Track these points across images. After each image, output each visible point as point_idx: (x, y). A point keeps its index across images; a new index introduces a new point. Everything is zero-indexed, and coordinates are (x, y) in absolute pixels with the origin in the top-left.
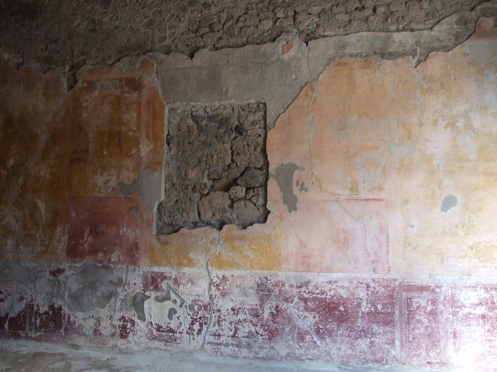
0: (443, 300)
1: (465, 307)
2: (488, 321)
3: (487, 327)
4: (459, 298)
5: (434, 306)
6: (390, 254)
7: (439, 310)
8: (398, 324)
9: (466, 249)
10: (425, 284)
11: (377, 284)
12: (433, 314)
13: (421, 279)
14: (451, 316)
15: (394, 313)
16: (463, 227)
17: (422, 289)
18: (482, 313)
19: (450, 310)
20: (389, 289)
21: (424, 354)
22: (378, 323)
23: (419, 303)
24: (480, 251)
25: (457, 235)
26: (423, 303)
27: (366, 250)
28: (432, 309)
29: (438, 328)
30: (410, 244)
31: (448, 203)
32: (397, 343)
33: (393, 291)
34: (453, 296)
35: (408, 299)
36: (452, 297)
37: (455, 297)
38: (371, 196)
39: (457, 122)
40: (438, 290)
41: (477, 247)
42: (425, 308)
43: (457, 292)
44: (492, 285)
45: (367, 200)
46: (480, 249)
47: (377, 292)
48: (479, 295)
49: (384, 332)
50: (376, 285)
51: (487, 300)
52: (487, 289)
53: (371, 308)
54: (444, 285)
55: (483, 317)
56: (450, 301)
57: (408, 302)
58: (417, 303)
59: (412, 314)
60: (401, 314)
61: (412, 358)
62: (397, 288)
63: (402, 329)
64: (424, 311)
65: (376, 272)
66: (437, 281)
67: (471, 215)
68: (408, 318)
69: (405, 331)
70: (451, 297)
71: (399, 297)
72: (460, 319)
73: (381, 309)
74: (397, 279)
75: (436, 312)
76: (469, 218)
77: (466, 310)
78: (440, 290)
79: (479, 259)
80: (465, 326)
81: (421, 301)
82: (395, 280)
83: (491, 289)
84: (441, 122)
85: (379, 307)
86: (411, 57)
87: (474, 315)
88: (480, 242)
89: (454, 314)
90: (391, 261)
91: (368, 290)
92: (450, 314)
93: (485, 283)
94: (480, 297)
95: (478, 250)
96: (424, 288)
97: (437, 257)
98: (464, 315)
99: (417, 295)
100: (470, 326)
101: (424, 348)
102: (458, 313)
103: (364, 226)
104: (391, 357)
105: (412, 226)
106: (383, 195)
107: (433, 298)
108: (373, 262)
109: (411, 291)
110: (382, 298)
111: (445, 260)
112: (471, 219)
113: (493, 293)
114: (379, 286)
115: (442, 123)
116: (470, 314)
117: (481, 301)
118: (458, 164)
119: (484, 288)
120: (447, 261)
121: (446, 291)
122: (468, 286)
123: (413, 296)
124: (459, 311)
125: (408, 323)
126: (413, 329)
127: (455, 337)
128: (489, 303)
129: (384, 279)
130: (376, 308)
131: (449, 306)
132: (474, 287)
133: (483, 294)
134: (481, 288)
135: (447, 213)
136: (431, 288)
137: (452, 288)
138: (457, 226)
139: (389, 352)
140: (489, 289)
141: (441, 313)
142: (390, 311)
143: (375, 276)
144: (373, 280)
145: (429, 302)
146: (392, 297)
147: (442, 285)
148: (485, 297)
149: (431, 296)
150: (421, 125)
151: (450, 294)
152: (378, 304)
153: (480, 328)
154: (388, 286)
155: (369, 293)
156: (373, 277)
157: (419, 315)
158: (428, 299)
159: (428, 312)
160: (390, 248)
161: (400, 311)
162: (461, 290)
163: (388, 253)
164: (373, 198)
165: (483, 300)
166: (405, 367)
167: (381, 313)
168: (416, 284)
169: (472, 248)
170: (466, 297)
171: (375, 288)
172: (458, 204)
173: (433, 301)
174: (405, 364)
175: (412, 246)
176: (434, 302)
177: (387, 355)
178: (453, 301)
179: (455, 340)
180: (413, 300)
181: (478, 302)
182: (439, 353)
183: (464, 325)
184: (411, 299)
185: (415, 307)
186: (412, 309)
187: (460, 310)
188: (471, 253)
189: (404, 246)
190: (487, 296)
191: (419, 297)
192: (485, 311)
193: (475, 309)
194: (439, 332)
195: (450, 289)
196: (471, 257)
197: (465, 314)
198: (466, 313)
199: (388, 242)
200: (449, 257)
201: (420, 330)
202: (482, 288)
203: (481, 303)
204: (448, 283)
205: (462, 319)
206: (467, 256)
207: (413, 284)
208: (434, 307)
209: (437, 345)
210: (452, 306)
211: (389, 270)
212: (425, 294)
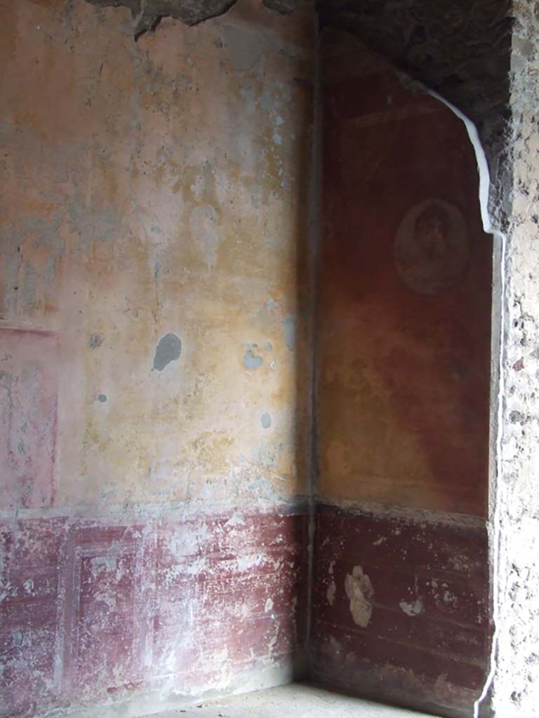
0: (143, 554)
1: (177, 563)
2: (207, 584)
3: (205, 597)
4: (168, 547)
5: (129, 568)
6: (57, 460)
7: (136, 575)
8: (62, 619)
9: (187, 447)
10: (116, 523)
11: (28, 533)
12: (126, 585)
13: (111, 515)
14: (153, 586)
15: (55, 596)
16: (185, 402)
17: (112, 534)
18: (200, 572)
19: (153, 572)
20: (50, 541)
21: (105, 673)
22: (23, 623)
23: (103, 567)
24: (207, 450)
25: (176, 418)
26: (110, 565)
27: (11, 452)
28: (124, 577)
29: (131, 614)
30: (95, 438)
31: (167, 351)
32: (58, 661)
33: (58, 544)
34: (160, 542)
35: (83, 559)
36: (158, 546)
37: (162, 545)
38: (28, 324)
39: (193, 181)
40: (137, 535)
41: (203, 444)
42: (113, 574)
43: (167, 535)
44: (218, 516)
45: (20, 332)
46: (208, 447)
47: (26, 553)
48: (199, 538)
49: (33, 643)
50: (25, 535)
51: (210, 545)
52: (211, 524)
53: (11, 590)
54: (147, 523)
55: (201, 578)
56: (154, 556)
57: (83, 567)
58: (100, 566)
59: (90, 593)
60: (70, 594)
61: (83, 687)
62: (66, 539)
63: (68, 628)
64: (110, 583)
65: (27, 504)
66: (137, 515)
67: (201, 378)
68: (82, 602)
69: (75, 633)
70: (156, 546)
71: (67, 558)
72: (167, 588)
73: (32, 591)
74: (67, 517)
75: (130, 582)
76: (197, 386)
77: (179, 569)
78: (141, 533)
79: (204, 466)
80: (174, 602)
81: (107, 562)
82: (64, 520)
83: (217, 524)
84: (169, 176)
85: (28, 586)
86: (129, 11)
87: (188, 578)
88: (207, 433)
89: (159, 580)
90: (57, 478)
91: (8, 549)
92: (152, 582)
93: (209, 512)
94: (200, 541)
95: (204, 450)
96: (114, 532)
97: (140, 466)
98: (174, 579)
99: (100, 550)
100: (180, 599)
101: (105, 661)
102: (165, 577)
103: (9, 394)
104: (44, 697)
105: (102, 398)
106: (54, 324)
107: (127, 553)
108: (23, 480)
109: (90, 541)
110: (35, 565)
111: (153, 470)
112: (200, 386)
113: (218, 530)
114: (31, 537)
115: (171, 179)
116: (182, 575)
117: (201, 548)
118: (189, 272)
119: (207, 523)
120: (156, 472)
121: (150, 535)
122: (184, 520)
123: (93, 553)
124: (167, 573)
125: (81, 613)
126: (89, 625)
127: (157, 627)
128: (211, 550)
129: (41, 520)
130: (22, 589)
131: (152, 566)
132: (192, 522)
133: (205, 535)
134: (202, 524)
135: (162, 371)
136: (126, 531)
137: (159, 527)
138: (176, 401)
139: (41, 684)
140: (214, 524)
141: (139, 581)
142: (48, 591)
143: (24, 515)
144: (20, 523)
145: (121, 563)
146: (53, 559)
147: (143, 523)
148: (207, 541)
149: (126, 548)
150: (135, 173)
151: (156, 541)
152: (27, 579)
153: (196, 600)
154: (49, 535)
155: (10, 555)
156: (20, 516)
157: (101, 593)
158: (119, 555)
159: (116, 582)
160: (58, 448)
161: (68, 589)
162: (173, 531)
163: (53, 459)
164: (33, 328)
165: (203, 547)
166: (69, 710)
167: (31, 599)
168: (101, 526)
169: (195, 445)
170: (179, 542)
171: (22, 542)
172: (181, 355)
173: (127, 559)
174: (69, 706)
175: (98, 442)
176: (128, 560)
177: (37, 694)
178: (159, 556)
179: (157, 633)
180: (92, 561)
181: (197, 550)
182: (129, 666)
183: (173, 599)
184: (89, 559)
185: (95, 575)
186: (90, 582)
187: (169, 570)
188: (193, 454)
189: (84, 443)
190: (210, 537)
191: (104, 554)
192: (205, 567)
193: (191, 566)
194: (132, 622)
195: (156, 531)
196: (193, 463)
197: (175, 578)
198: (177, 576)
199: (55, 434)
200: (159, 464)
201: (100, 625)
202: (204, 524)
203: (200, 554)
204: (154, 519)
205: (170, 588)
206: (187, 460)
207: (95, 525)
208: (128, 571)
209: (127, 651)
210: (157, 566)
211: (52, 499)
212: (115, 545)
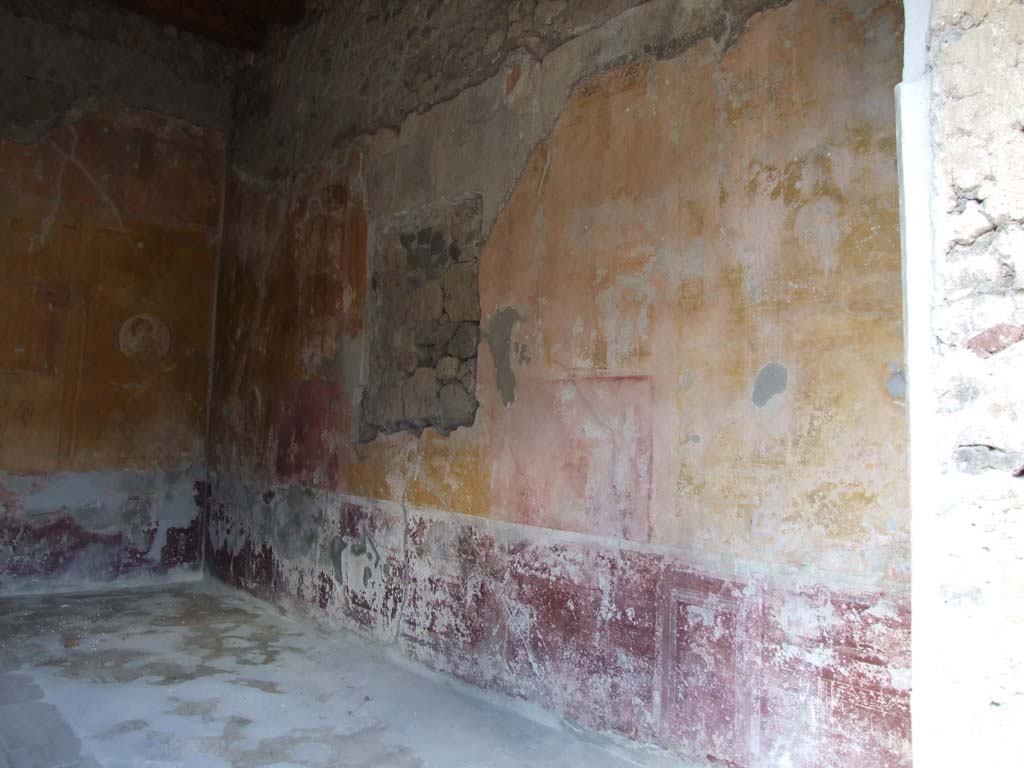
0: (744, 617)
1: (789, 643)
2: (837, 686)
3: (834, 703)
4: (777, 619)
5: (728, 629)
6: (654, 497)
7: (737, 639)
8: (660, 658)
9: (799, 500)
10: (713, 574)
11: (629, 563)
12: (725, 646)
13: (707, 562)
14: (758, 660)
15: (653, 632)
16: (796, 443)
17: (708, 585)
18: (824, 665)
19: (759, 644)
20: (648, 576)
21: (702, 736)
22: (626, 646)
23: (700, 618)
24: (829, 505)
25: (783, 463)
26: (708, 620)
27: (614, 487)
28: (723, 636)
29: (732, 682)
30: (690, 480)
31: (769, 384)
32: (657, 698)
33: (655, 582)
34: (766, 611)
35: (680, 604)
36: (764, 613)
37: (769, 614)
38: (627, 371)
40: (736, 593)
41: (824, 497)
42: (710, 630)
43: (776, 604)
44: (850, 597)
45: (619, 379)
46: (831, 502)
47: (628, 581)
48: (821, 619)
49: (635, 670)
50: (626, 564)
51: (838, 633)
52: (840, 606)
53: (616, 612)
54: (749, 583)
55: (827, 674)
56: (760, 624)
57: (679, 611)
58: (696, 616)
59: (686, 641)
60: (666, 637)
61: (681, 738)
62: (662, 578)
63: (665, 669)
64: (708, 638)
65: (628, 536)
66: (736, 570)
67: (817, 413)
68: (679, 648)
69: (672, 676)
70: (761, 613)
71: (664, 597)
72: (777, 669)
73: (634, 619)
74: (663, 557)
75: (731, 644)
76: (811, 423)
77: (791, 651)
78: (741, 592)
79: (827, 526)
80: (787, 689)
81: (703, 612)
82: (660, 558)
83: (849, 608)
84: (764, 185)
85: (630, 612)
87: (806, 667)
88: (830, 484)
89: (767, 655)
90: (653, 516)
91: (613, 574)
92: (757, 654)
93: (835, 588)
94: (824, 624)
95: (825, 505)
96: (711, 583)
97: (739, 515)
98: (785, 662)
99: (697, 599)
100: (796, 690)
101: (704, 722)
102: (774, 655)
103: (612, 435)
104: (644, 727)
105: (696, 439)
106: (647, 368)
107: (726, 611)
108: (624, 514)
109: (684, 587)
110: (635, 596)
111: (755, 522)
112: (816, 423)
113: (852, 617)
114: (631, 568)
115: (767, 186)
116: (798, 661)
117: (825, 634)
118: (796, 286)
119: (833, 603)
120: (759, 525)
121: (750, 596)
122: (798, 591)
123: (689, 600)
124: (776, 649)
125: (678, 659)
126: (686, 675)
127: (764, 711)
128: (842, 641)
129: (639, 554)
130: (624, 614)
131: (757, 636)
132: (810, 596)
133: (831, 620)
134: (826, 603)
135: (763, 408)
136: (724, 586)
137: (764, 592)
138: (783, 442)
139: (641, 713)
140: (844, 606)
141: (741, 647)
142: (646, 625)
143: (626, 545)
144: (621, 552)
145: (719, 620)
146: (651, 594)
147: (744, 582)
148: (833, 626)
149: (724, 605)
150: (723, 197)
151: (760, 607)
152: (629, 606)
153: (818, 701)
154: (646, 570)
155: (615, 580)
156: (622, 546)
157: (698, 645)
158: (717, 611)
159: (715, 640)
160: (654, 486)
161: (666, 630)
162: (783, 601)
163: (650, 498)
164: (630, 374)
165: (828, 633)
166: (666, 753)
167: (631, 627)
168: (696, 573)
169: (811, 497)
170: (792, 618)
171: (624, 571)
172: (788, 387)
173: (726, 618)
174: (667, 749)
175: (692, 484)
176: (728, 619)
177: (638, 721)
178: (765, 625)
179: (765, 719)
180: (688, 608)
181: (818, 635)
182: (731, 742)
183: (786, 685)
184: (685, 605)
185: (691, 624)
186: (686, 629)
187: (778, 647)
188: (809, 510)
189: (679, 483)
190: (839, 623)
191: (700, 604)
192: (831, 662)
193: (810, 653)
194: (733, 692)
195: (761, 594)
196: (808, 520)
197: (788, 660)
198: (791, 658)
199: (650, 472)
200: (763, 516)
201: (698, 681)
202: (829, 603)
203: (823, 640)
204: (757, 580)
205: (781, 670)
206: (800, 516)
207: (690, 571)
208: (727, 632)
209: (728, 722)
210: (763, 638)
211: (649, 536)
212: (713, 598)
